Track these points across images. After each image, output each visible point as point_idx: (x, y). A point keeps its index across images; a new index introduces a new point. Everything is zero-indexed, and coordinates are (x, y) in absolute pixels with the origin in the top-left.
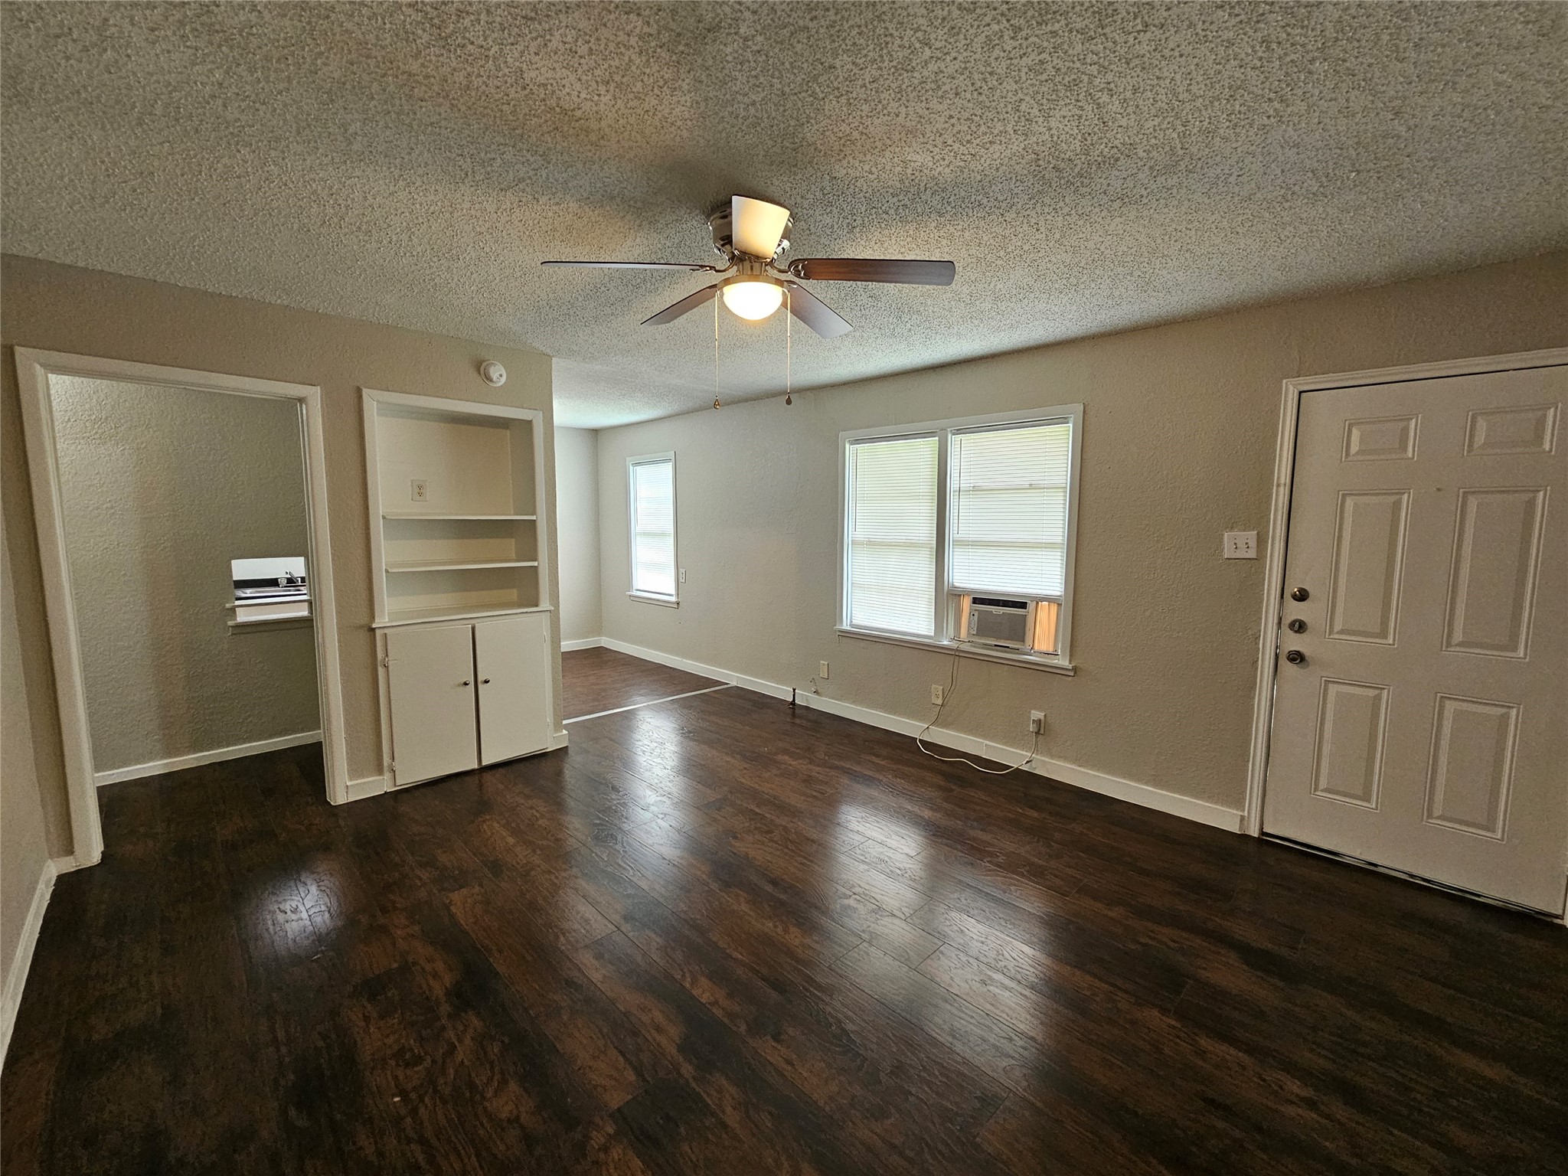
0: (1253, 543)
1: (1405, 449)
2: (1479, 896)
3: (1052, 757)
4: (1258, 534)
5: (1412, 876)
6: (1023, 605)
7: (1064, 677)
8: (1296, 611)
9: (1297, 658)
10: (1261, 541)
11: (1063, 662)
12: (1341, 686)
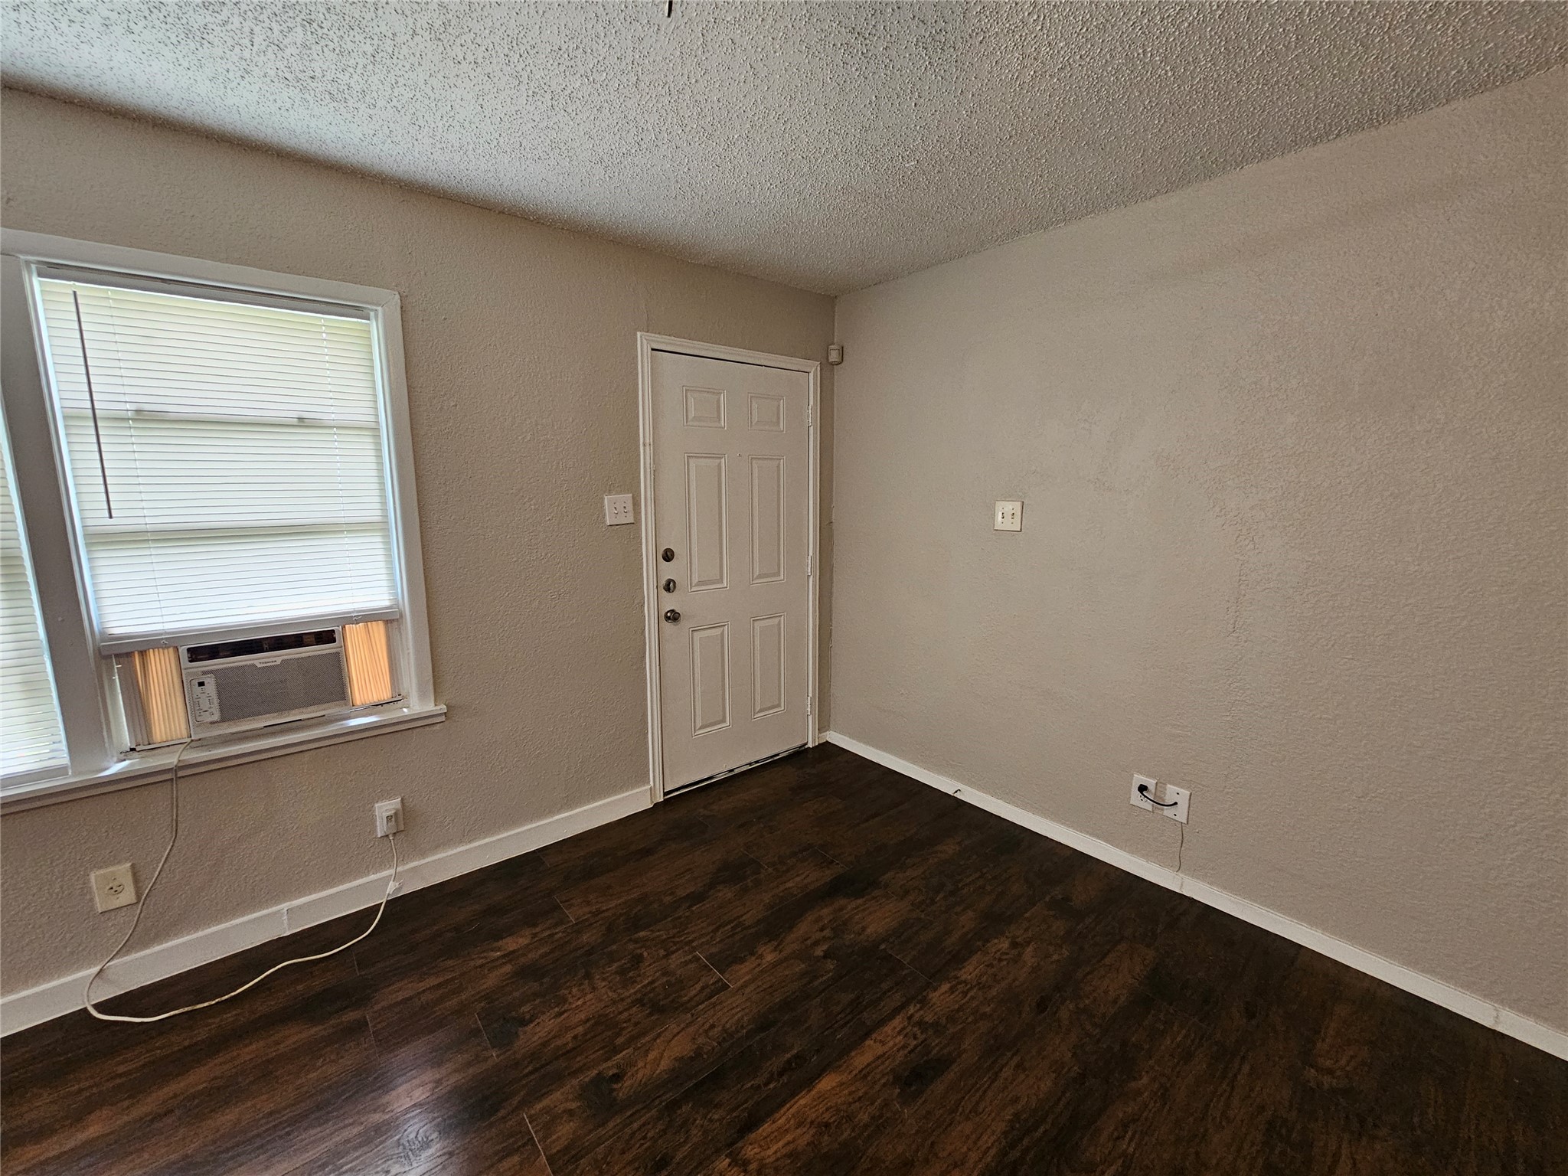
0: (630, 507)
1: (720, 420)
2: (778, 755)
3: (423, 854)
4: (633, 496)
5: (750, 764)
6: (326, 637)
7: (427, 728)
8: (669, 571)
9: (673, 617)
10: (636, 504)
11: (418, 705)
12: (702, 632)
